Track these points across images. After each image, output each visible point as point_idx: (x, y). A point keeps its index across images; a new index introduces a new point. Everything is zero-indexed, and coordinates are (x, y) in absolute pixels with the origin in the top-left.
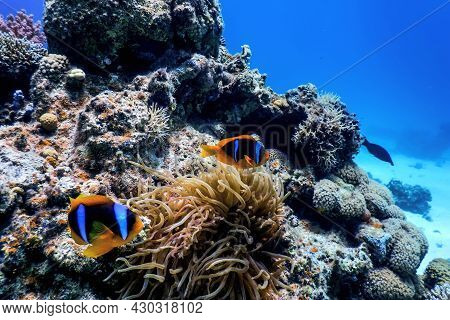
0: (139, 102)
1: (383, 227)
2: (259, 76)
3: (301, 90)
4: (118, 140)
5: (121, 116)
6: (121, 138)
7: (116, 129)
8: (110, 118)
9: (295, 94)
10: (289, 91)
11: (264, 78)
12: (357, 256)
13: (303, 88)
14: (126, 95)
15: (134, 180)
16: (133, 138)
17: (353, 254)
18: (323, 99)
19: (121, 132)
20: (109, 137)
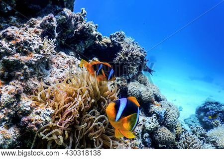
0: (35, 35)
1: (161, 106)
2: (94, 25)
3: (118, 34)
4: (24, 59)
5: (26, 43)
6: (26, 58)
7: (23, 51)
8: (18, 44)
9: (115, 36)
10: (112, 34)
11: (97, 27)
12: (152, 121)
13: (119, 33)
14: (26, 29)
15: (35, 85)
16: (34, 58)
17: (150, 121)
18: (128, 39)
19: (25, 54)
20: (17, 57)
